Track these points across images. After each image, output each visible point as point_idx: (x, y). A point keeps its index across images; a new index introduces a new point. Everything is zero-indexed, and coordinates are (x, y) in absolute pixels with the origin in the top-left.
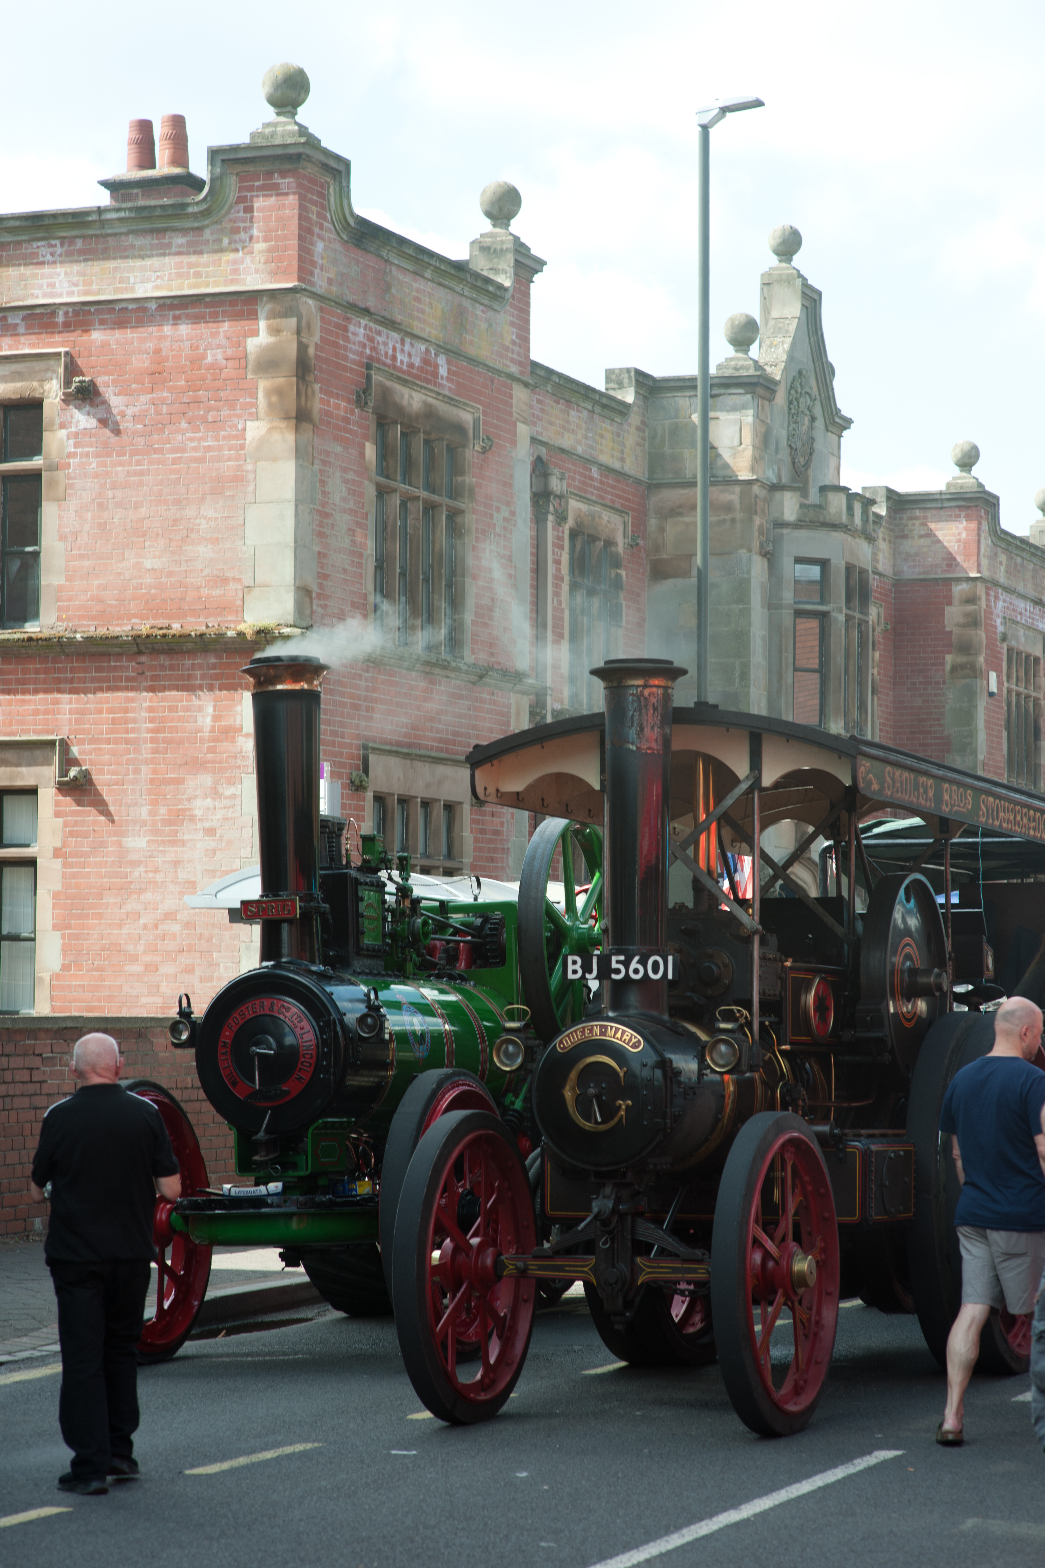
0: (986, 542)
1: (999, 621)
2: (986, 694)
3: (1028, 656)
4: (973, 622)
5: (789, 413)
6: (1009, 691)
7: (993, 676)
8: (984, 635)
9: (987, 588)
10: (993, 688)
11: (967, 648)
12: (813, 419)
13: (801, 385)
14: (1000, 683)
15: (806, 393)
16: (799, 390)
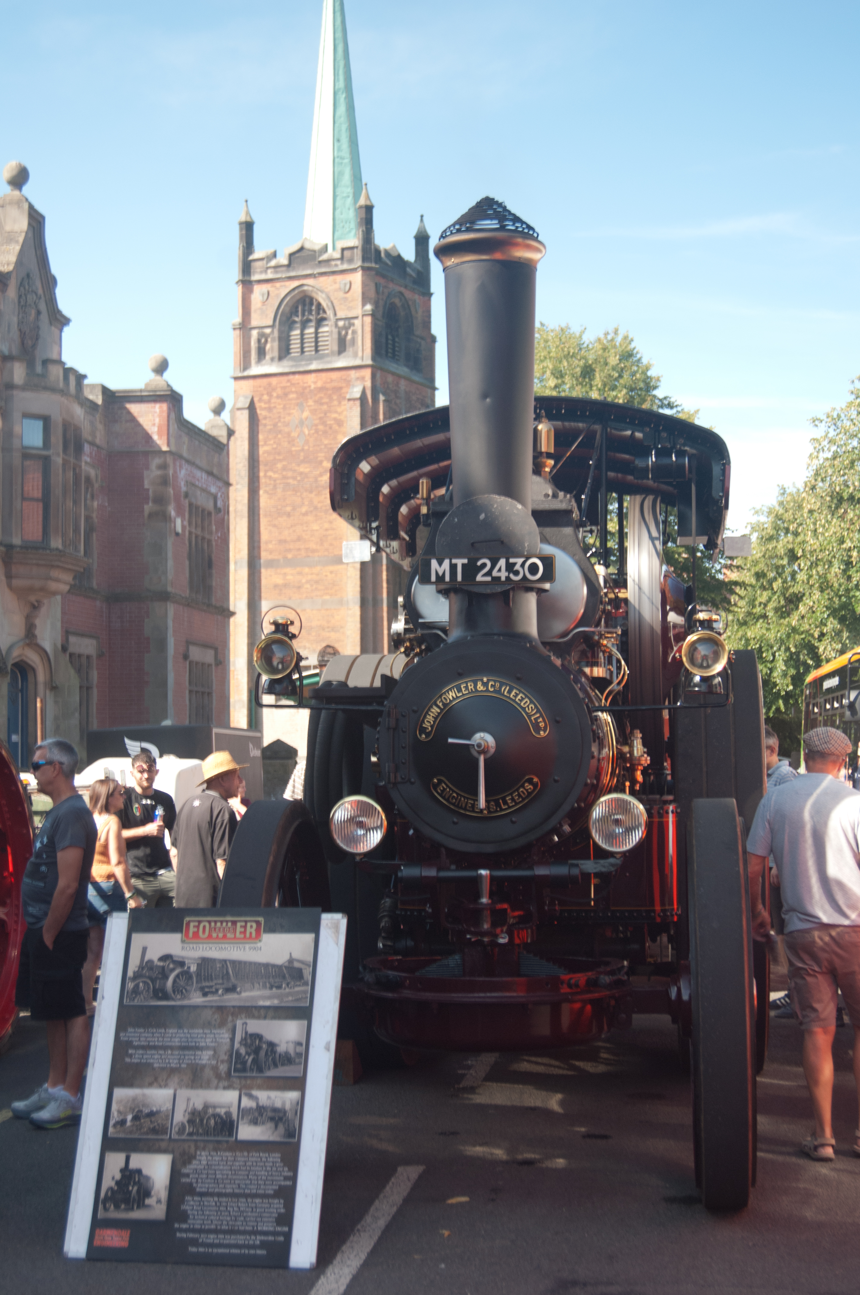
0: (174, 427)
1: (183, 484)
2: (173, 534)
3: (203, 511)
4: (164, 481)
5: (19, 305)
6: (190, 533)
7: (179, 522)
8: (172, 492)
9: (174, 460)
10: (179, 529)
11: (161, 500)
12: (39, 313)
13: (28, 283)
14: (183, 527)
15: (32, 291)
16: (27, 287)
